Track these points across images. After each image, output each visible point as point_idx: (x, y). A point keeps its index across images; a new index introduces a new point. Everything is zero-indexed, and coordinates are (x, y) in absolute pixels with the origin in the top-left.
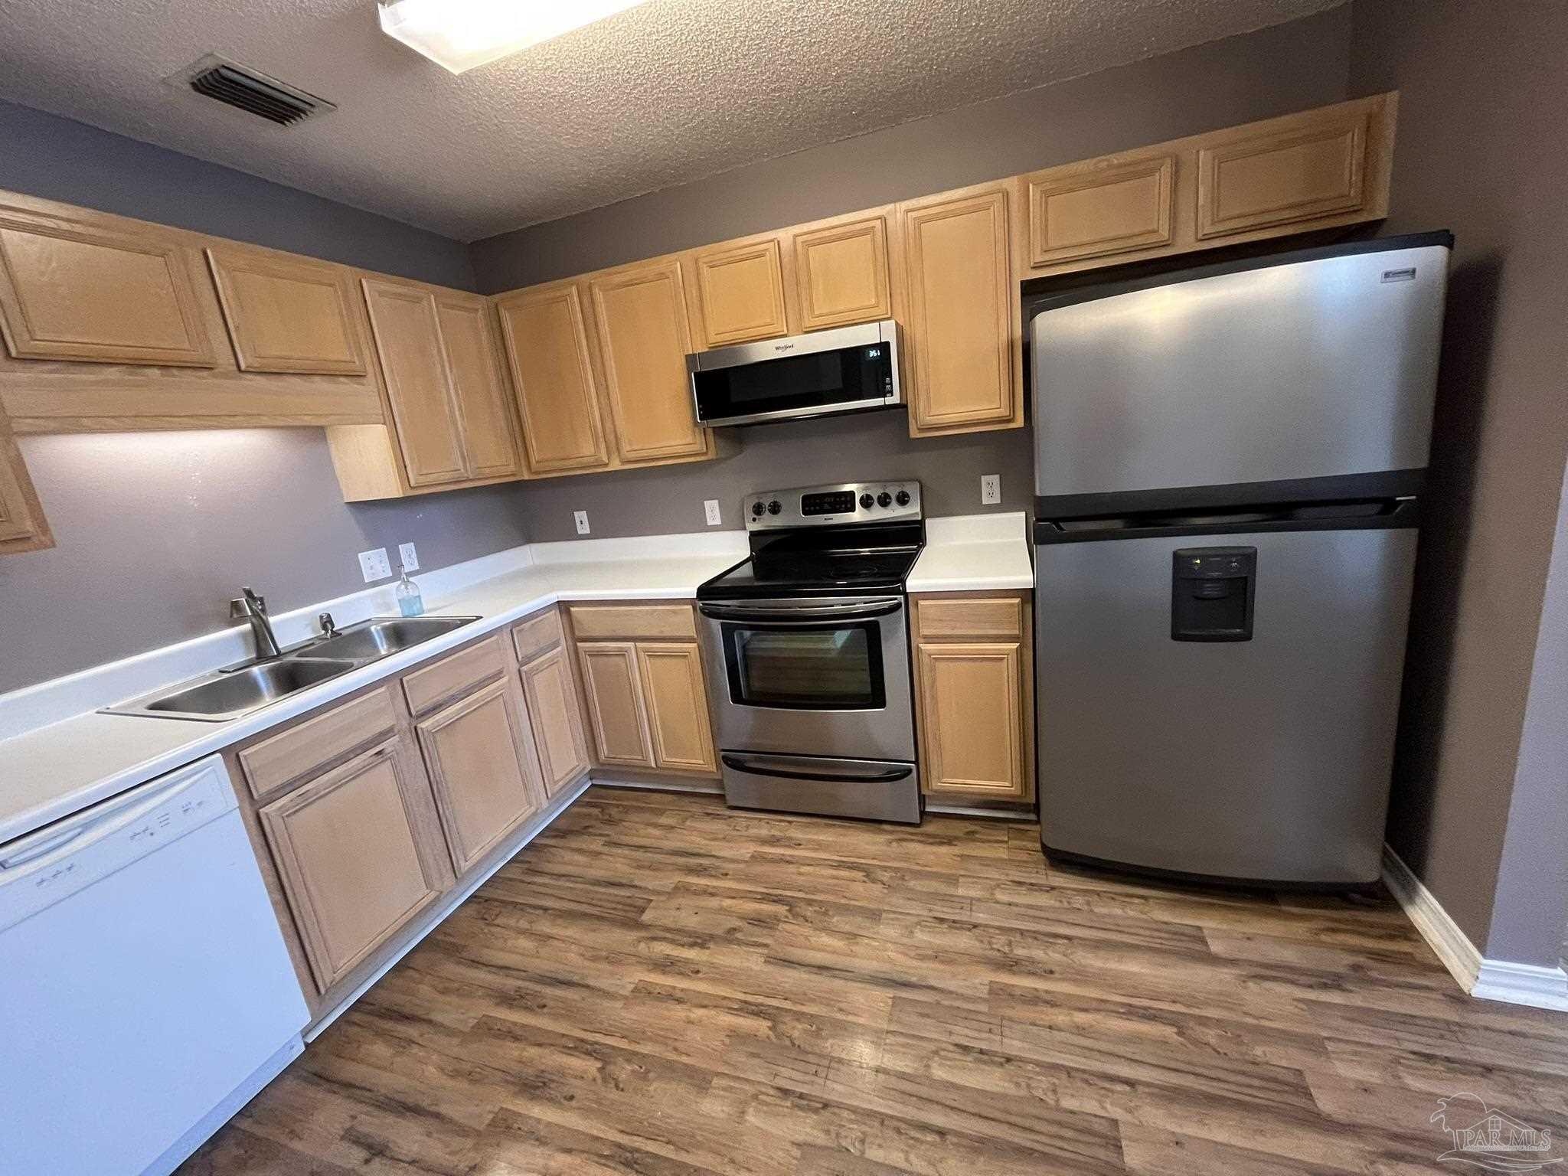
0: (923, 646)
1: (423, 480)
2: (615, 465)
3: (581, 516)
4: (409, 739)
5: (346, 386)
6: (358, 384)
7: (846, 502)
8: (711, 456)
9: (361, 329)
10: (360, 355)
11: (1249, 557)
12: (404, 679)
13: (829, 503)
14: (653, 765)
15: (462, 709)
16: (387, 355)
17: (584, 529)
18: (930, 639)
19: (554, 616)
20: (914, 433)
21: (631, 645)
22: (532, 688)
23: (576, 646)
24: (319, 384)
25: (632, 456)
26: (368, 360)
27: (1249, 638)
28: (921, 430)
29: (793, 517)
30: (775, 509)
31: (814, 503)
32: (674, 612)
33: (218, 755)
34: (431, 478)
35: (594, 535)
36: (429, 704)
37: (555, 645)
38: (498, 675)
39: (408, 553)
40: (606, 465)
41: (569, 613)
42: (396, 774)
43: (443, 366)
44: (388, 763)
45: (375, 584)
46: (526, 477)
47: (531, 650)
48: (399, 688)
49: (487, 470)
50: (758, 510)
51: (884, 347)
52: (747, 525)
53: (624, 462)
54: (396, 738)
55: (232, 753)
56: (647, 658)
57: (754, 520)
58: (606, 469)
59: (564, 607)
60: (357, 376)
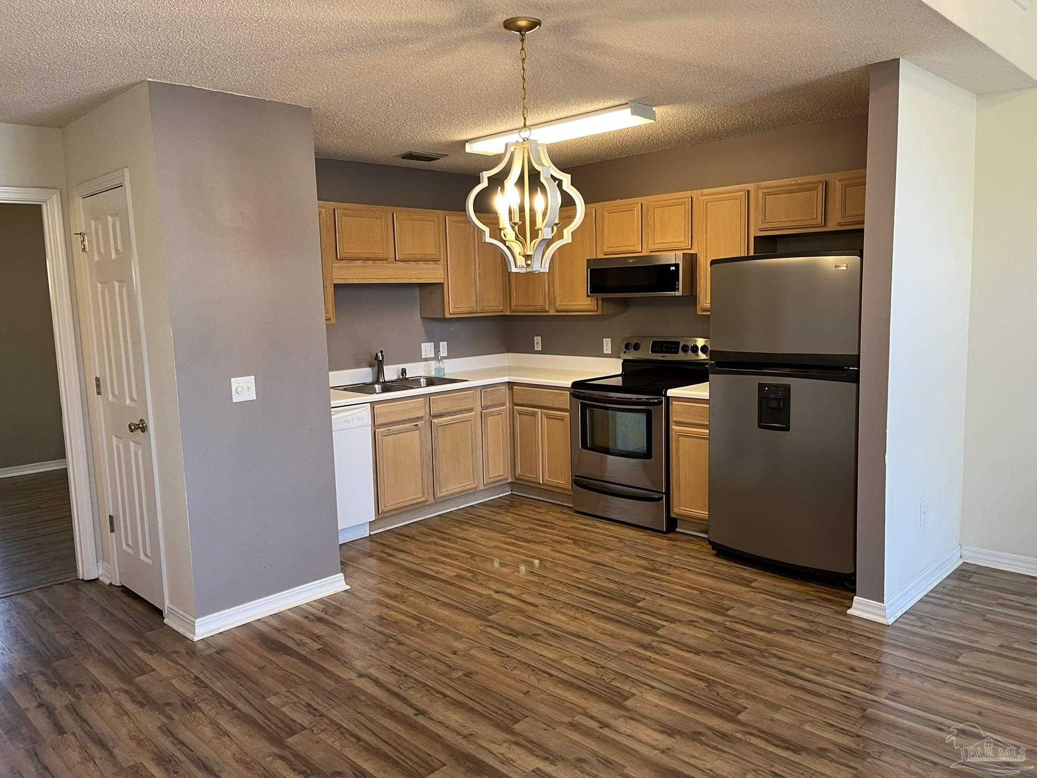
0: (674, 427)
1: (456, 310)
2: (552, 312)
3: (538, 340)
4: (428, 425)
5: (432, 265)
6: (436, 264)
7: (674, 348)
8: (599, 313)
9: (442, 237)
10: (440, 251)
11: (787, 388)
12: (431, 398)
13: (666, 347)
14: (541, 482)
15: (452, 420)
16: (451, 250)
17: (538, 347)
18: (679, 423)
19: (505, 389)
20: (699, 312)
21: (539, 410)
22: (486, 422)
23: (513, 408)
24: (422, 265)
25: (561, 308)
26: (442, 254)
27: (788, 430)
28: (703, 311)
29: (646, 353)
30: (637, 347)
31: (657, 347)
32: (561, 394)
33: (369, 404)
34: (459, 310)
35: (543, 352)
36: (438, 412)
37: (503, 404)
38: (471, 410)
39: (443, 345)
40: (548, 312)
41: (512, 388)
42: (421, 438)
43: (475, 255)
44: (418, 431)
45: (426, 360)
46: (508, 314)
47: (489, 403)
48: (428, 401)
49: (488, 308)
50: (627, 346)
51: (677, 266)
52: (621, 355)
53: (557, 311)
54: (423, 422)
55: (372, 403)
56: (545, 419)
57: (625, 352)
58: (547, 314)
59: (511, 385)
60: (436, 261)
